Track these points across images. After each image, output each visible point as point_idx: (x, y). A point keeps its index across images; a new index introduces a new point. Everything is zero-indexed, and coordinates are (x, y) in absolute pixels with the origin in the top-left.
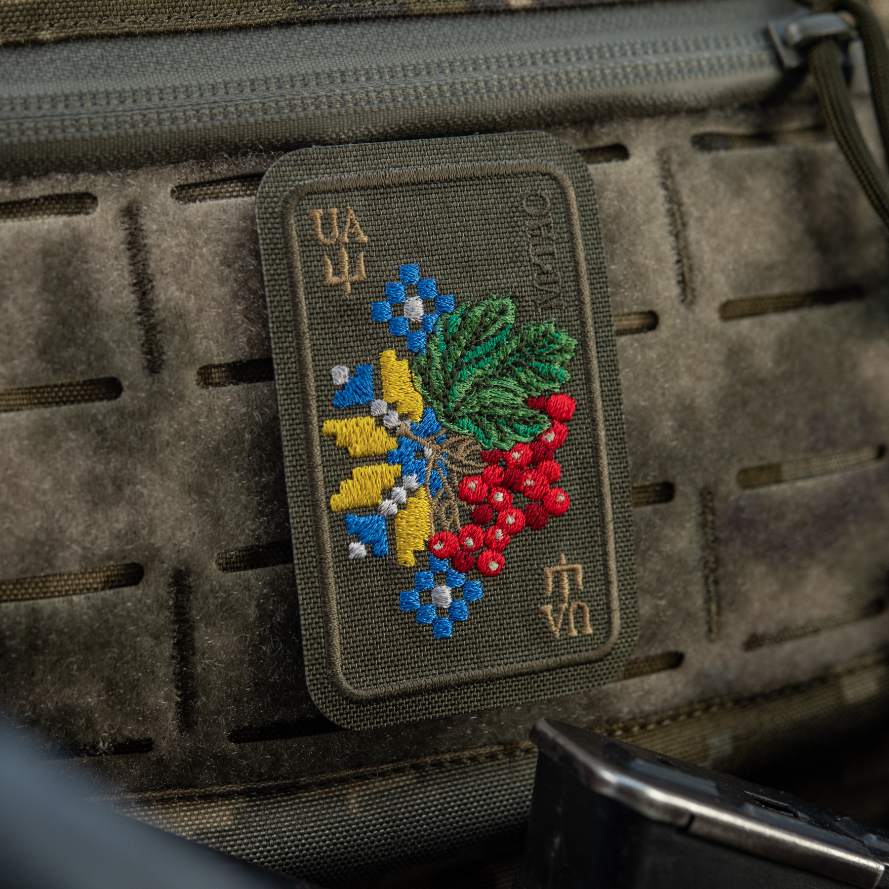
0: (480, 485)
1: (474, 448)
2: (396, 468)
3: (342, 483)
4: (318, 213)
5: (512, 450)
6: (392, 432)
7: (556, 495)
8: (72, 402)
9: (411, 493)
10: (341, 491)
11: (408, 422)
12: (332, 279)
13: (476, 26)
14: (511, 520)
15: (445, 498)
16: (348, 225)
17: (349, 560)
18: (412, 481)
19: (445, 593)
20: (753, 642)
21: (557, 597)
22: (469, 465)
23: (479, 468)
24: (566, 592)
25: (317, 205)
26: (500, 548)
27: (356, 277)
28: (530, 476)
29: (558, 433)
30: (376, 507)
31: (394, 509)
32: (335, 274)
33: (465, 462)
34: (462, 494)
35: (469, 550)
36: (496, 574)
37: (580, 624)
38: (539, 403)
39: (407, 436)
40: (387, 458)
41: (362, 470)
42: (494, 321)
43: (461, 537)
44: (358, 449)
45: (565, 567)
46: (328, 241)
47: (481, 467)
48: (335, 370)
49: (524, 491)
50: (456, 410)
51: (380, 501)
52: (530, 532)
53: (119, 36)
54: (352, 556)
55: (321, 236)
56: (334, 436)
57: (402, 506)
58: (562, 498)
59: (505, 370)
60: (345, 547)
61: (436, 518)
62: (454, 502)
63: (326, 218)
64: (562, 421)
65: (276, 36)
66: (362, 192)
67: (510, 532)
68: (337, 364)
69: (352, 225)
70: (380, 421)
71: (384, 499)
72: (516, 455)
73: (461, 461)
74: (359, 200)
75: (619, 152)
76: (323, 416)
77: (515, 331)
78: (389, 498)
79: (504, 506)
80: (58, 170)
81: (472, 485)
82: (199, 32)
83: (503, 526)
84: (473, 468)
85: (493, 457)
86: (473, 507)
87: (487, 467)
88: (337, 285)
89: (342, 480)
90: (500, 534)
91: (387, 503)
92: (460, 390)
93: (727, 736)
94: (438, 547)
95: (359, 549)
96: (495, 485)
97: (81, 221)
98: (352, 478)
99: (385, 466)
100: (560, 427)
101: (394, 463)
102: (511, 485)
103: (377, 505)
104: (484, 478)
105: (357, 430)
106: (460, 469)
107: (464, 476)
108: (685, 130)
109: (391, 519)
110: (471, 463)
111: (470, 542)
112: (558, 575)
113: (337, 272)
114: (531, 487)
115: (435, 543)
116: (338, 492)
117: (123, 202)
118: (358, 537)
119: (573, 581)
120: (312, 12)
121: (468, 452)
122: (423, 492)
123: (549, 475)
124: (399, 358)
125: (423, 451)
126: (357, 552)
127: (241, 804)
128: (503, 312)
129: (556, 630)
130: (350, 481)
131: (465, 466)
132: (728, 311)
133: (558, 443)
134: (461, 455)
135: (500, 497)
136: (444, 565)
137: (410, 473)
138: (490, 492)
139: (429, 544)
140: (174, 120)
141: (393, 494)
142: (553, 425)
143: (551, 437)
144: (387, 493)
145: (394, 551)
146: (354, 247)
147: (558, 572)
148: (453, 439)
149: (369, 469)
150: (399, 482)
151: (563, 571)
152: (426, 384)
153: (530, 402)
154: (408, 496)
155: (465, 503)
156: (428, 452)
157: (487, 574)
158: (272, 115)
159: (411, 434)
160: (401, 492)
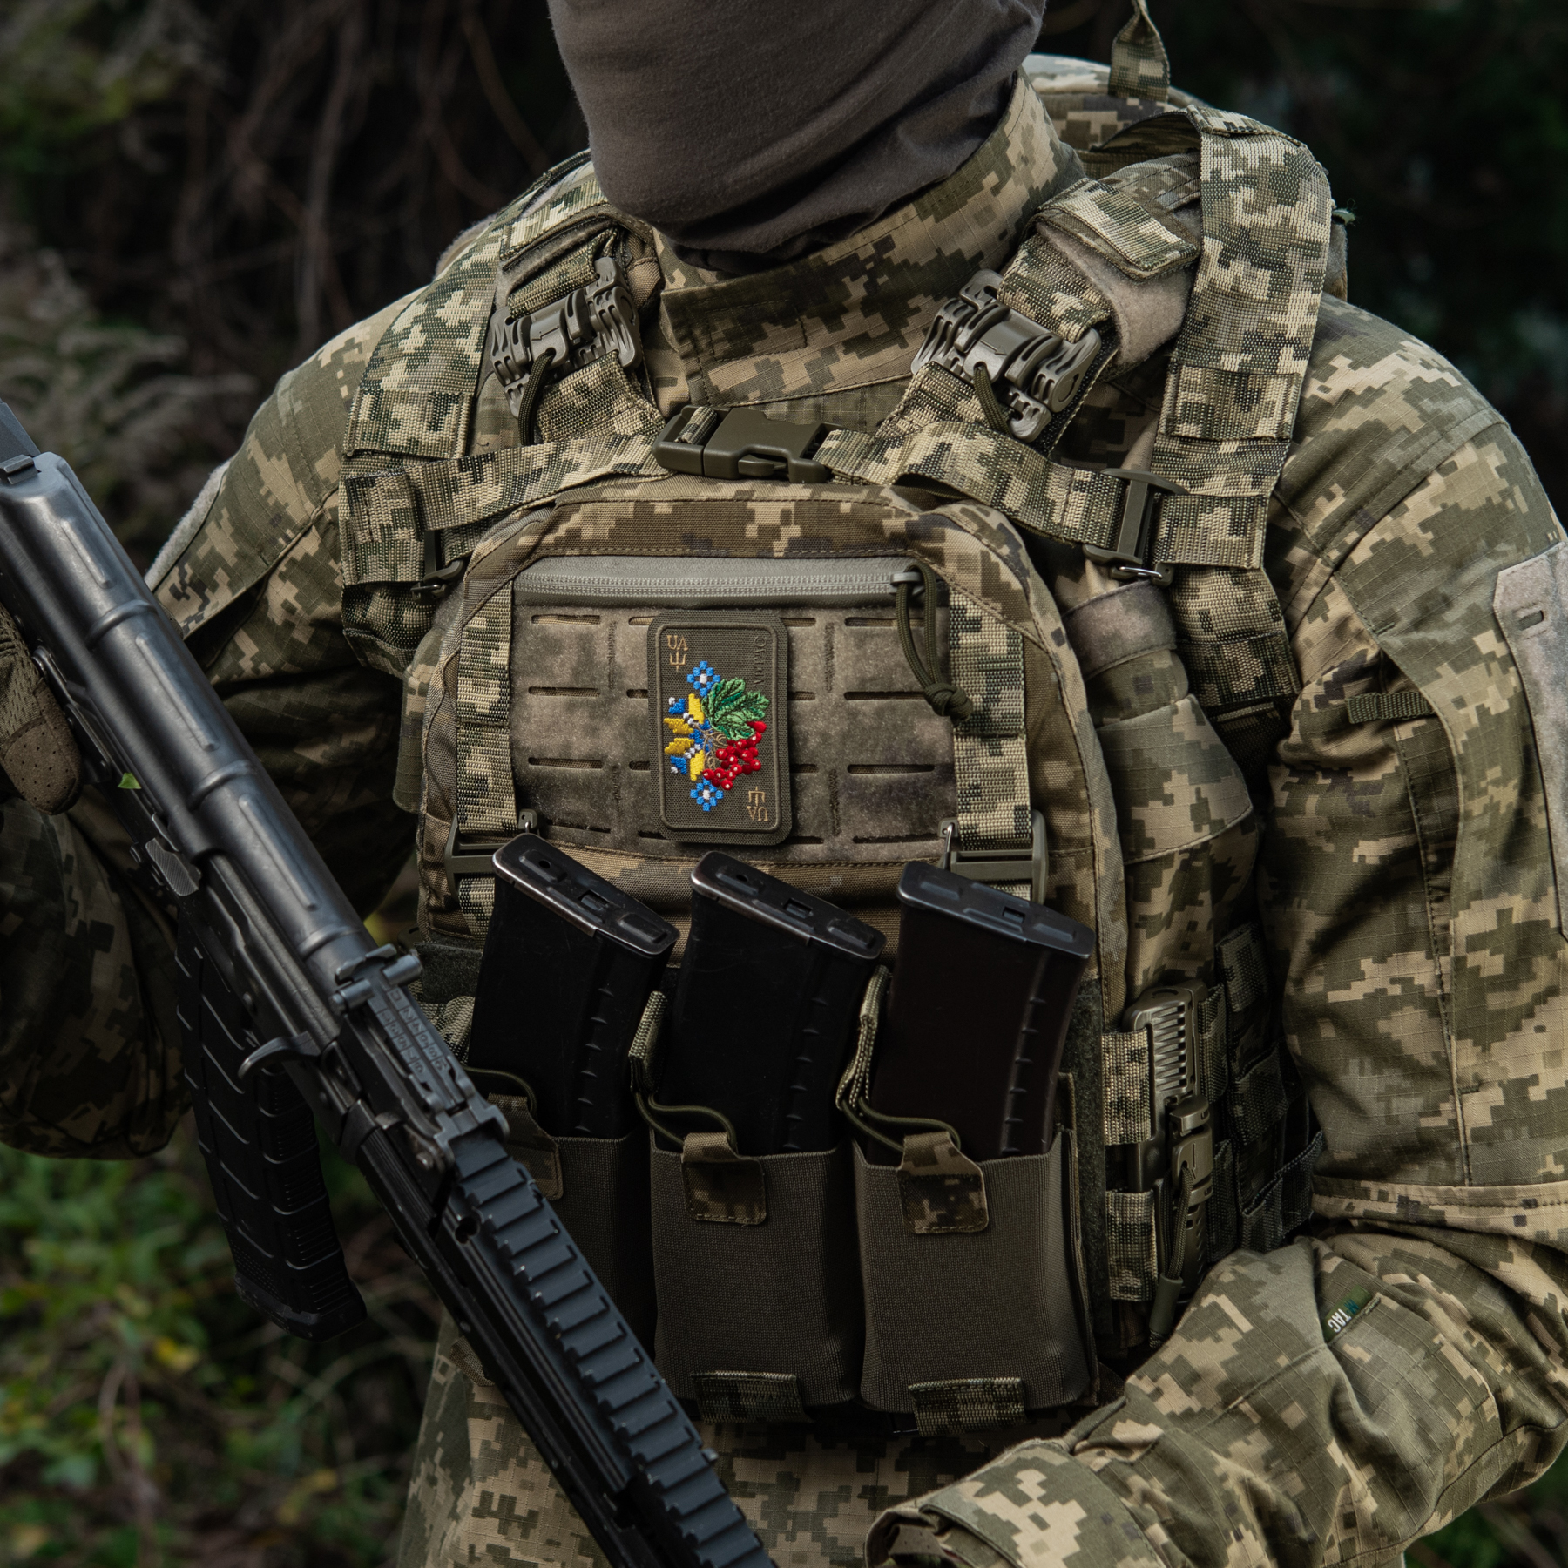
0: (724, 752)
1: (723, 737)
2: (691, 740)
3: (672, 742)
5: (738, 741)
6: (690, 726)
7: (755, 762)
10: (671, 745)
11: (697, 723)
13: (758, 562)
14: (736, 769)
15: (710, 755)
18: (697, 746)
19: (706, 794)
20: (857, 840)
21: (753, 803)
26: (730, 779)
27: (681, 664)
28: (745, 753)
30: (681, 755)
33: (719, 742)
34: (717, 755)
35: (718, 778)
36: (728, 789)
37: (763, 816)
38: (751, 724)
39: (696, 729)
40: (688, 735)
41: (678, 739)
42: (736, 688)
43: (715, 772)
44: (676, 730)
47: (726, 746)
48: (669, 698)
49: (742, 758)
50: (717, 721)
51: (683, 752)
52: (743, 775)
56: (667, 724)
57: (693, 756)
58: (757, 763)
59: (738, 708)
61: (706, 763)
62: (714, 759)
63: (672, 641)
64: (760, 732)
68: (670, 696)
70: (686, 721)
71: (685, 752)
72: (740, 743)
73: (717, 742)
74: (687, 633)
75: (811, 621)
77: (743, 693)
78: (687, 752)
81: (721, 752)
83: (733, 770)
84: (722, 745)
85: (731, 743)
86: (721, 761)
87: (728, 746)
88: (672, 665)
90: (731, 773)
91: (686, 754)
92: (720, 713)
93: (840, 877)
95: (674, 769)
96: (730, 754)
97: (594, 627)
98: (675, 741)
99: (686, 739)
101: (690, 738)
102: (738, 755)
104: (726, 750)
105: (676, 723)
106: (717, 745)
107: (718, 748)
108: (841, 615)
109: (688, 760)
110: (722, 743)
111: (719, 775)
112: (753, 795)
113: (674, 660)
114: (745, 757)
115: (705, 773)
118: (674, 765)
119: (760, 798)
121: (721, 739)
122: (701, 752)
123: (753, 753)
124: (695, 698)
127: (643, 861)
128: (739, 685)
129: (752, 816)
131: (719, 744)
132: (850, 695)
133: (758, 741)
134: (717, 739)
135: (732, 759)
136: (707, 782)
137: (697, 743)
138: (728, 756)
139: (702, 773)
141: (689, 750)
142: (756, 733)
143: (754, 738)
144: (687, 750)
146: (682, 652)
148: (715, 733)
150: (692, 746)
152: (707, 709)
153: (748, 723)
155: (718, 759)
156: (705, 736)
157: (724, 789)
160: (692, 750)
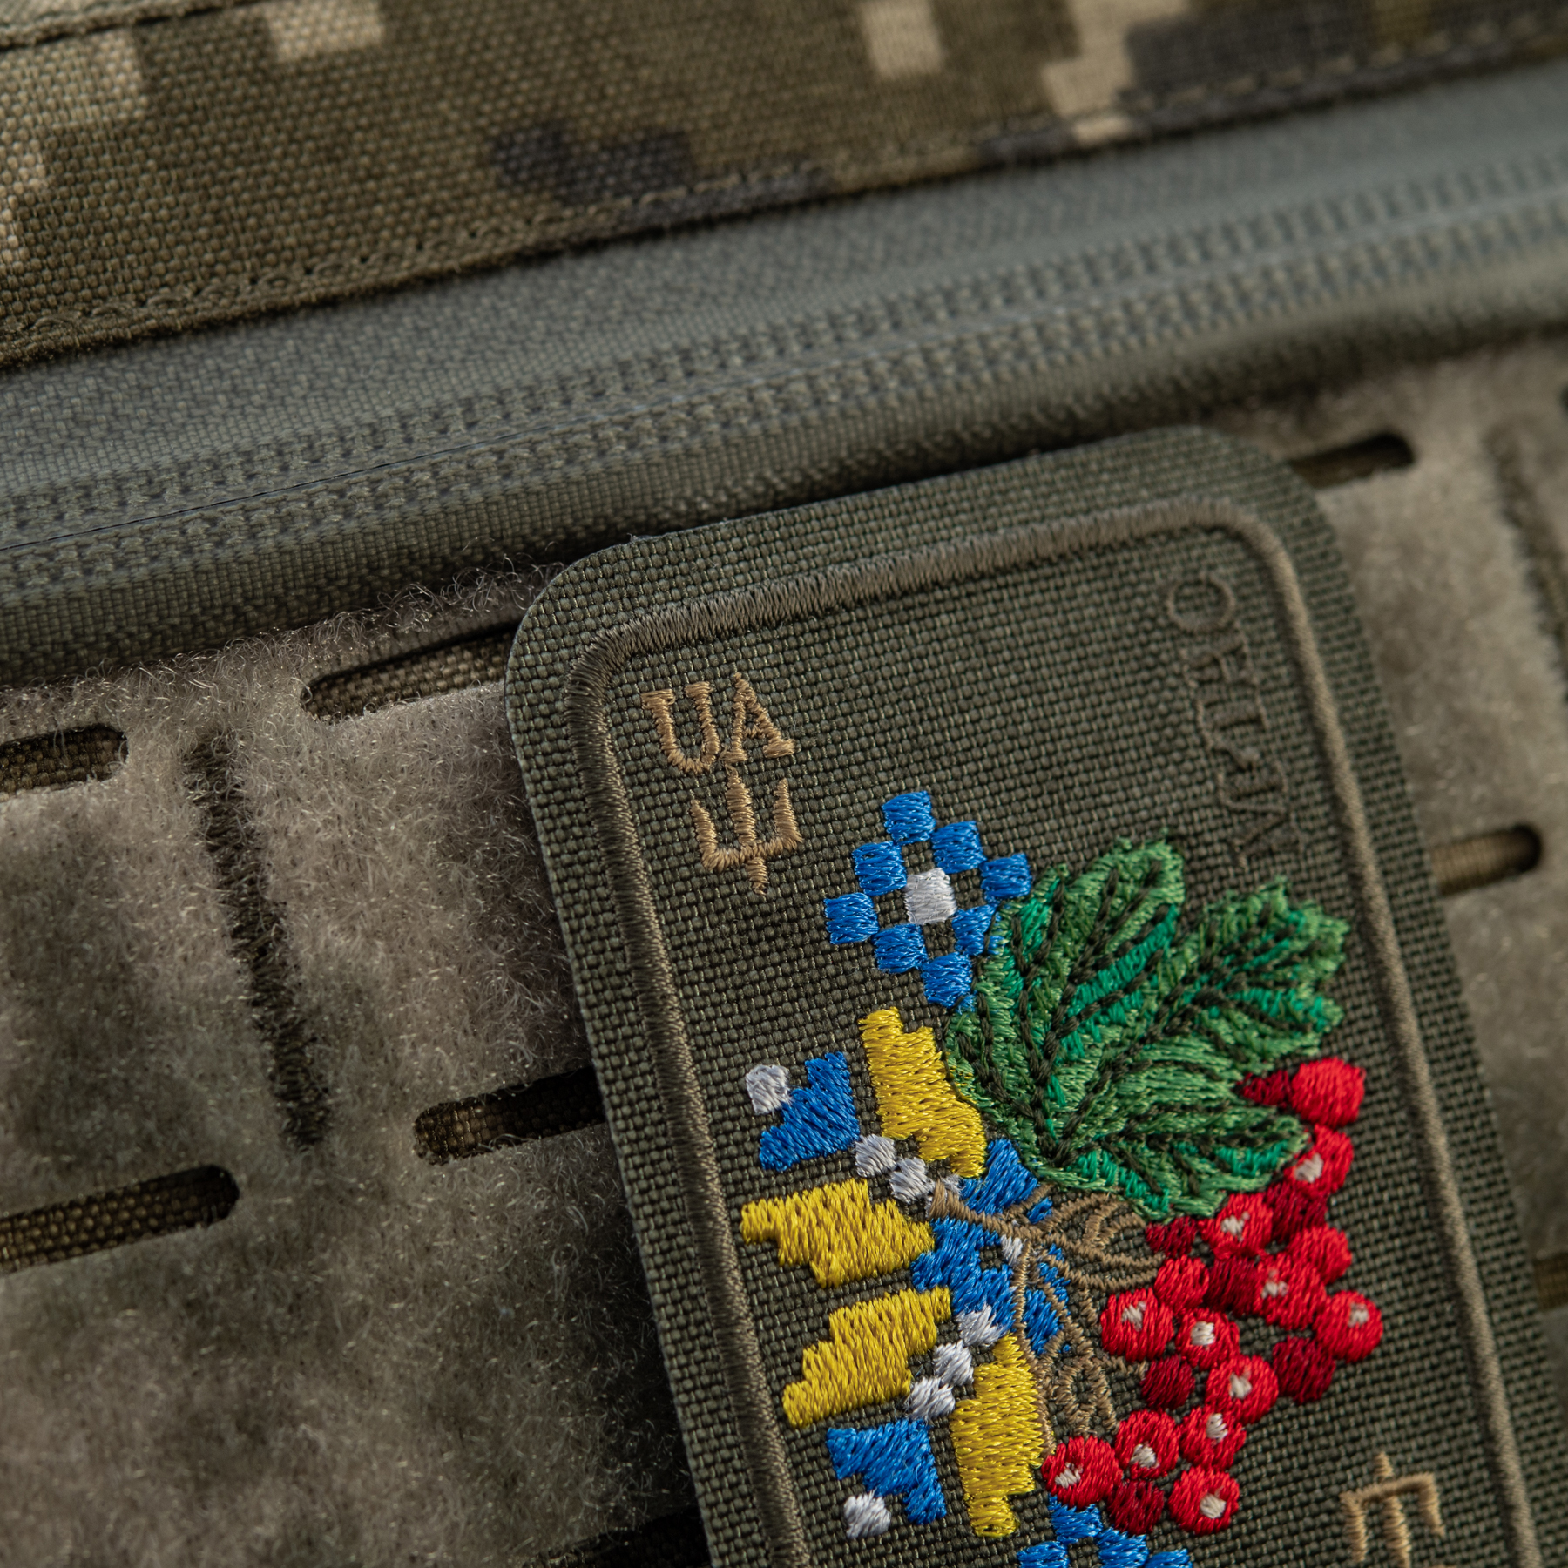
0: (1151, 1310)
1: (1124, 1221)
2: (939, 1297)
3: (808, 1353)
4: (663, 700)
5: (1222, 1213)
6: (916, 1209)
7: (1346, 1309)
8: (121, 1239)
9: (983, 1353)
10: (807, 1373)
11: (952, 1181)
12: (718, 856)
13: (1001, 201)
14: (1240, 1387)
15: (1068, 1354)
16: (742, 717)
17: (849, 1540)
18: (981, 1322)
21: (1383, 1561)
22: (1118, 1266)
23: (1145, 1269)
24: (1405, 1546)
25: (657, 681)
26: (1223, 1460)
27: (776, 844)
28: (1274, 1272)
29: (1330, 1157)
30: (899, 1402)
31: (946, 1398)
32: (722, 843)
33: (1107, 1259)
34: (1110, 1340)
35: (1146, 1475)
36: (1221, 1525)
38: (1273, 1090)
39: (955, 1215)
40: (911, 1275)
41: (853, 1314)
42: (1134, 904)
43: (1120, 1445)
44: (835, 1264)
45: (1394, 1486)
46: (695, 765)
47: (1149, 1265)
48: (753, 1076)
49: (1266, 1310)
50: (1069, 1133)
51: (907, 1385)
52: (1293, 1411)
53: (135, 340)
54: (854, 1530)
55: (677, 754)
56: (773, 1240)
57: (964, 1390)
58: (1360, 1315)
59: (1177, 1019)
60: (836, 1509)
61: (1054, 1408)
62: (1093, 1361)
63: (686, 710)
64: (1335, 1126)
65: (516, 289)
66: (767, 634)
67: (1241, 1415)
68: (755, 1062)
69: (752, 717)
70: (881, 1188)
71: (917, 1379)
72: (1233, 1225)
73: (1098, 1259)
74: (761, 654)
75: (1400, 447)
76: (737, 1196)
77: (1190, 919)
78: (930, 1374)
79: (1220, 1352)
80: (18, 683)
81: (1134, 1314)
82: (329, 304)
83: (1222, 1403)
84: (1131, 1271)
85: (1176, 1238)
86: (1142, 1368)
87: (1163, 1264)
88: (731, 868)
89: (806, 1345)
90: (1217, 1425)
91: (926, 1386)
92: (1072, 1084)
94: (1067, 1478)
95: (870, 1510)
96: (1189, 1306)
97: (89, 797)
98: (829, 1338)
99: (908, 1297)
100: (1333, 1141)
101: (929, 1286)
102: (1229, 1300)
103: (902, 1395)
104: (1159, 1293)
105: (827, 1217)
106: (1096, 1280)
107: (1109, 1293)
109: (941, 1424)
110: (1124, 1259)
111: (1147, 1456)
112: (1377, 1508)
113: (729, 837)
114: (1279, 1298)
115: (1060, 1470)
116: (799, 1376)
117: (188, 738)
118: (865, 1483)
119: (1416, 1516)
120: (595, 218)
121: (1112, 1233)
122: (1012, 1347)
123: (1320, 1264)
124: (908, 1026)
125: (999, 1247)
126: (867, 1517)
128: (1152, 878)
130: (825, 1347)
131: (1109, 1268)
133: (1333, 1181)
134: (1094, 1243)
135: (1205, 1334)
136: (1089, 1521)
137: (975, 1305)
138: (1179, 1323)
139: (1044, 1475)
140: (285, 522)
141: (939, 1361)
142: (1314, 1138)
143: (1313, 1170)
144: (922, 1363)
145: (958, 1504)
146: (763, 770)
147: (1376, 1499)
148: (1070, 1208)
149: (868, 1311)
150: (949, 1330)
151: (1389, 1494)
152: (987, 1082)
153: (1249, 1091)
154: (976, 1364)
155: (1121, 1361)
156: (1013, 1247)
157: (1201, 1529)
158: (525, 477)
159: (964, 1209)
160: (957, 1355)
